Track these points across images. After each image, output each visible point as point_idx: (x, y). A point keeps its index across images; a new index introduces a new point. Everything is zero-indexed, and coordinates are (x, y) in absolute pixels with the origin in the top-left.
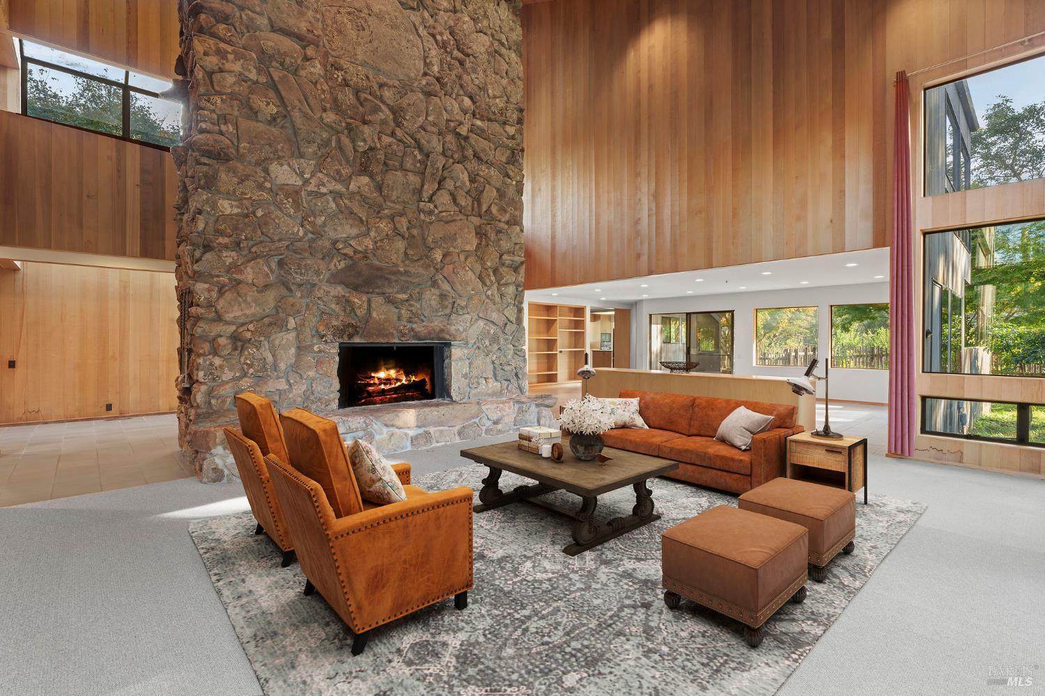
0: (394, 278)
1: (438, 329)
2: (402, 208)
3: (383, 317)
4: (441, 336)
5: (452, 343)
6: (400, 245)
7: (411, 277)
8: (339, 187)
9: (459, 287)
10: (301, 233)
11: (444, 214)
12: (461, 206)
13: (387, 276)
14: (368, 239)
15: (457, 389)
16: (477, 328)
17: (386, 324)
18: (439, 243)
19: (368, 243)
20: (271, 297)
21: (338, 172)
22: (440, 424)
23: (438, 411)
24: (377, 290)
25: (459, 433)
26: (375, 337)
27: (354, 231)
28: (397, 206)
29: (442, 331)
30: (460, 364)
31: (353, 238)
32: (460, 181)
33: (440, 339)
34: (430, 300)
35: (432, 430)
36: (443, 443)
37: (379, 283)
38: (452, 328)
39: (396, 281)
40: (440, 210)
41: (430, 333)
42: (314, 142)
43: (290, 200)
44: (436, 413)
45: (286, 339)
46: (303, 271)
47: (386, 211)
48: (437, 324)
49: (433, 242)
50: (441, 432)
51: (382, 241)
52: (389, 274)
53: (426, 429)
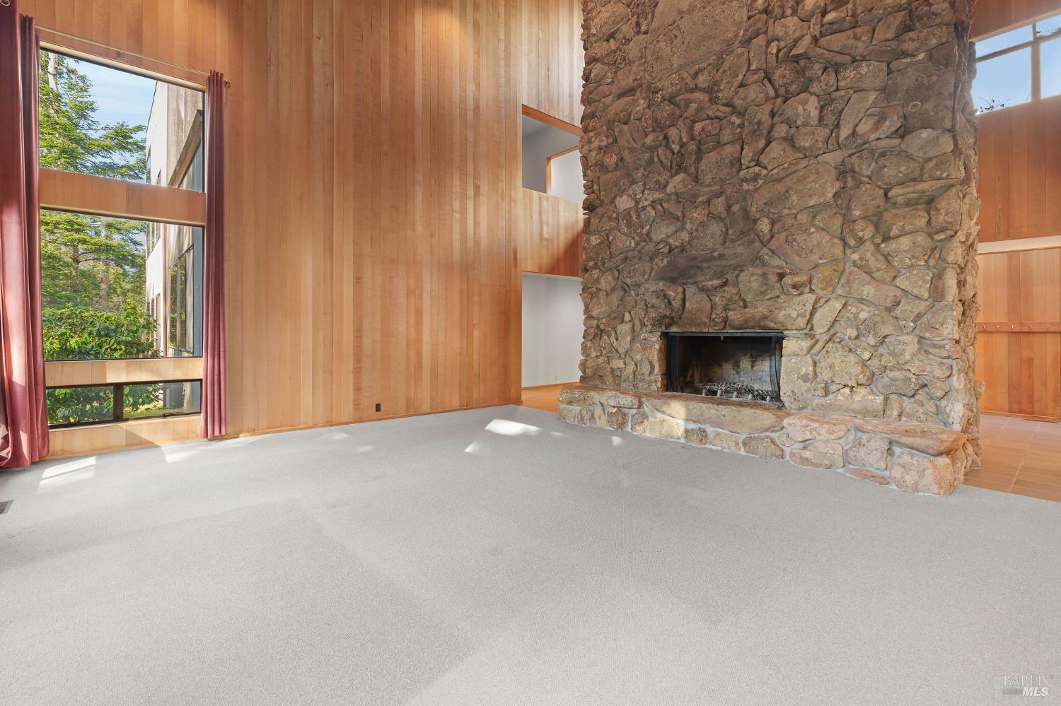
0: (705, 265)
1: (758, 316)
2: (719, 187)
3: (695, 306)
4: (762, 324)
5: (785, 332)
6: (715, 228)
7: (727, 259)
8: (657, 195)
9: (797, 259)
10: (633, 245)
11: (775, 171)
12: (805, 148)
13: (699, 264)
14: (685, 232)
15: (790, 393)
16: (829, 311)
17: (698, 313)
18: (766, 210)
19: (685, 236)
20: (615, 297)
21: (657, 182)
22: (720, 426)
23: (718, 410)
24: (690, 281)
25: (745, 444)
26: (688, 327)
27: (671, 229)
28: (714, 188)
29: (765, 317)
30: (793, 360)
31: (672, 235)
32: (801, 117)
33: (761, 327)
34: (750, 282)
35: (710, 430)
36: (719, 448)
37: (692, 273)
38: (781, 315)
39: (709, 268)
40: (769, 168)
41: (746, 321)
42: (640, 167)
43: (625, 221)
44: (715, 412)
45: (625, 328)
46: (632, 274)
47: (700, 199)
48: (761, 309)
49: (757, 212)
50: (718, 434)
51: (696, 230)
52: (702, 262)
53: (702, 426)
